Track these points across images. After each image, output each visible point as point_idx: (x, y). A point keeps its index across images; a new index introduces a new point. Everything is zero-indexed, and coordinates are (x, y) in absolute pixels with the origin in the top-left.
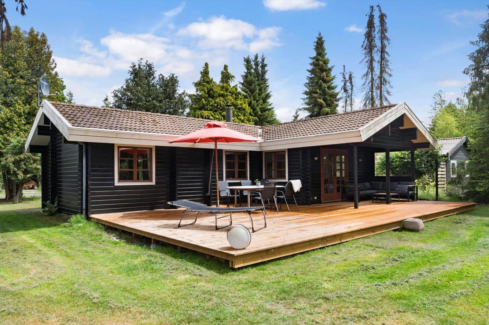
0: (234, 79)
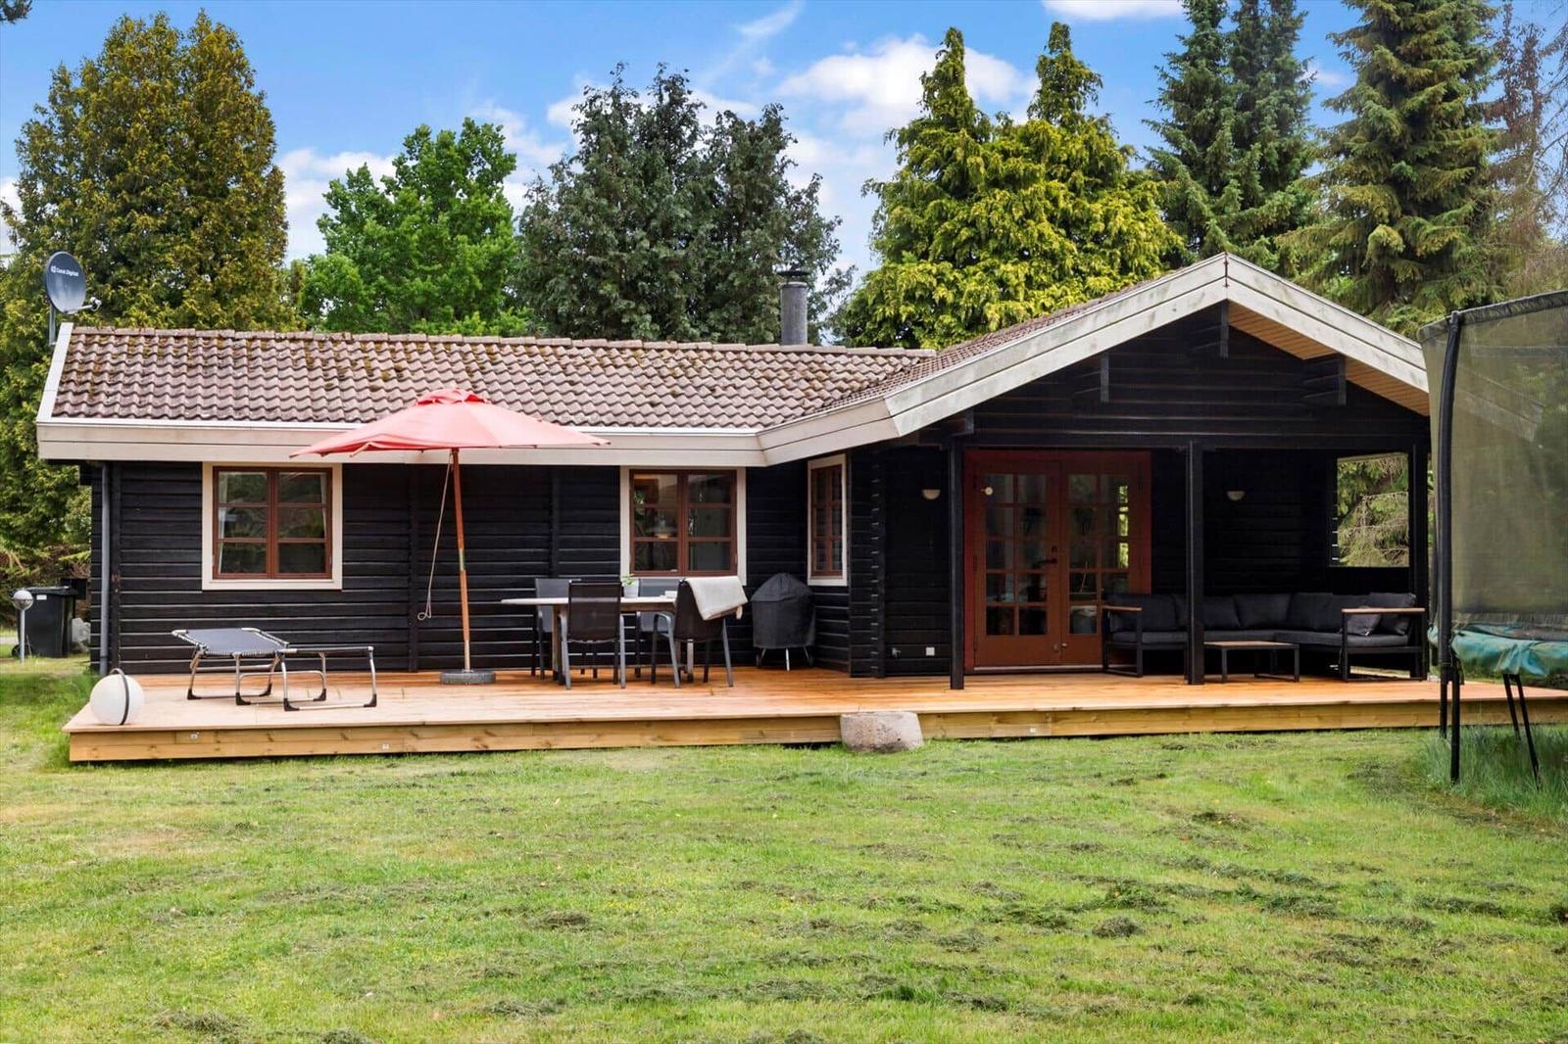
0: (1098, 89)
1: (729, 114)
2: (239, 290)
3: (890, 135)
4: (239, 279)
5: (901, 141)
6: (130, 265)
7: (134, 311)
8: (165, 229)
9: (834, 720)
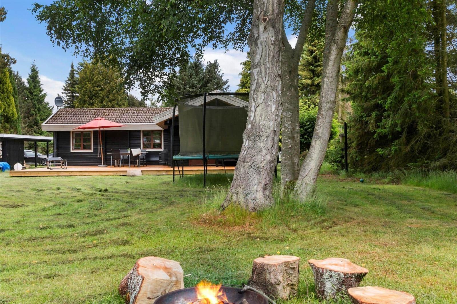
1: (209, 62)
2: (113, 100)
3: (241, 64)
4: (113, 98)
5: (243, 65)
6: (95, 97)
7: (95, 104)
8: (100, 90)
9: (126, 171)
